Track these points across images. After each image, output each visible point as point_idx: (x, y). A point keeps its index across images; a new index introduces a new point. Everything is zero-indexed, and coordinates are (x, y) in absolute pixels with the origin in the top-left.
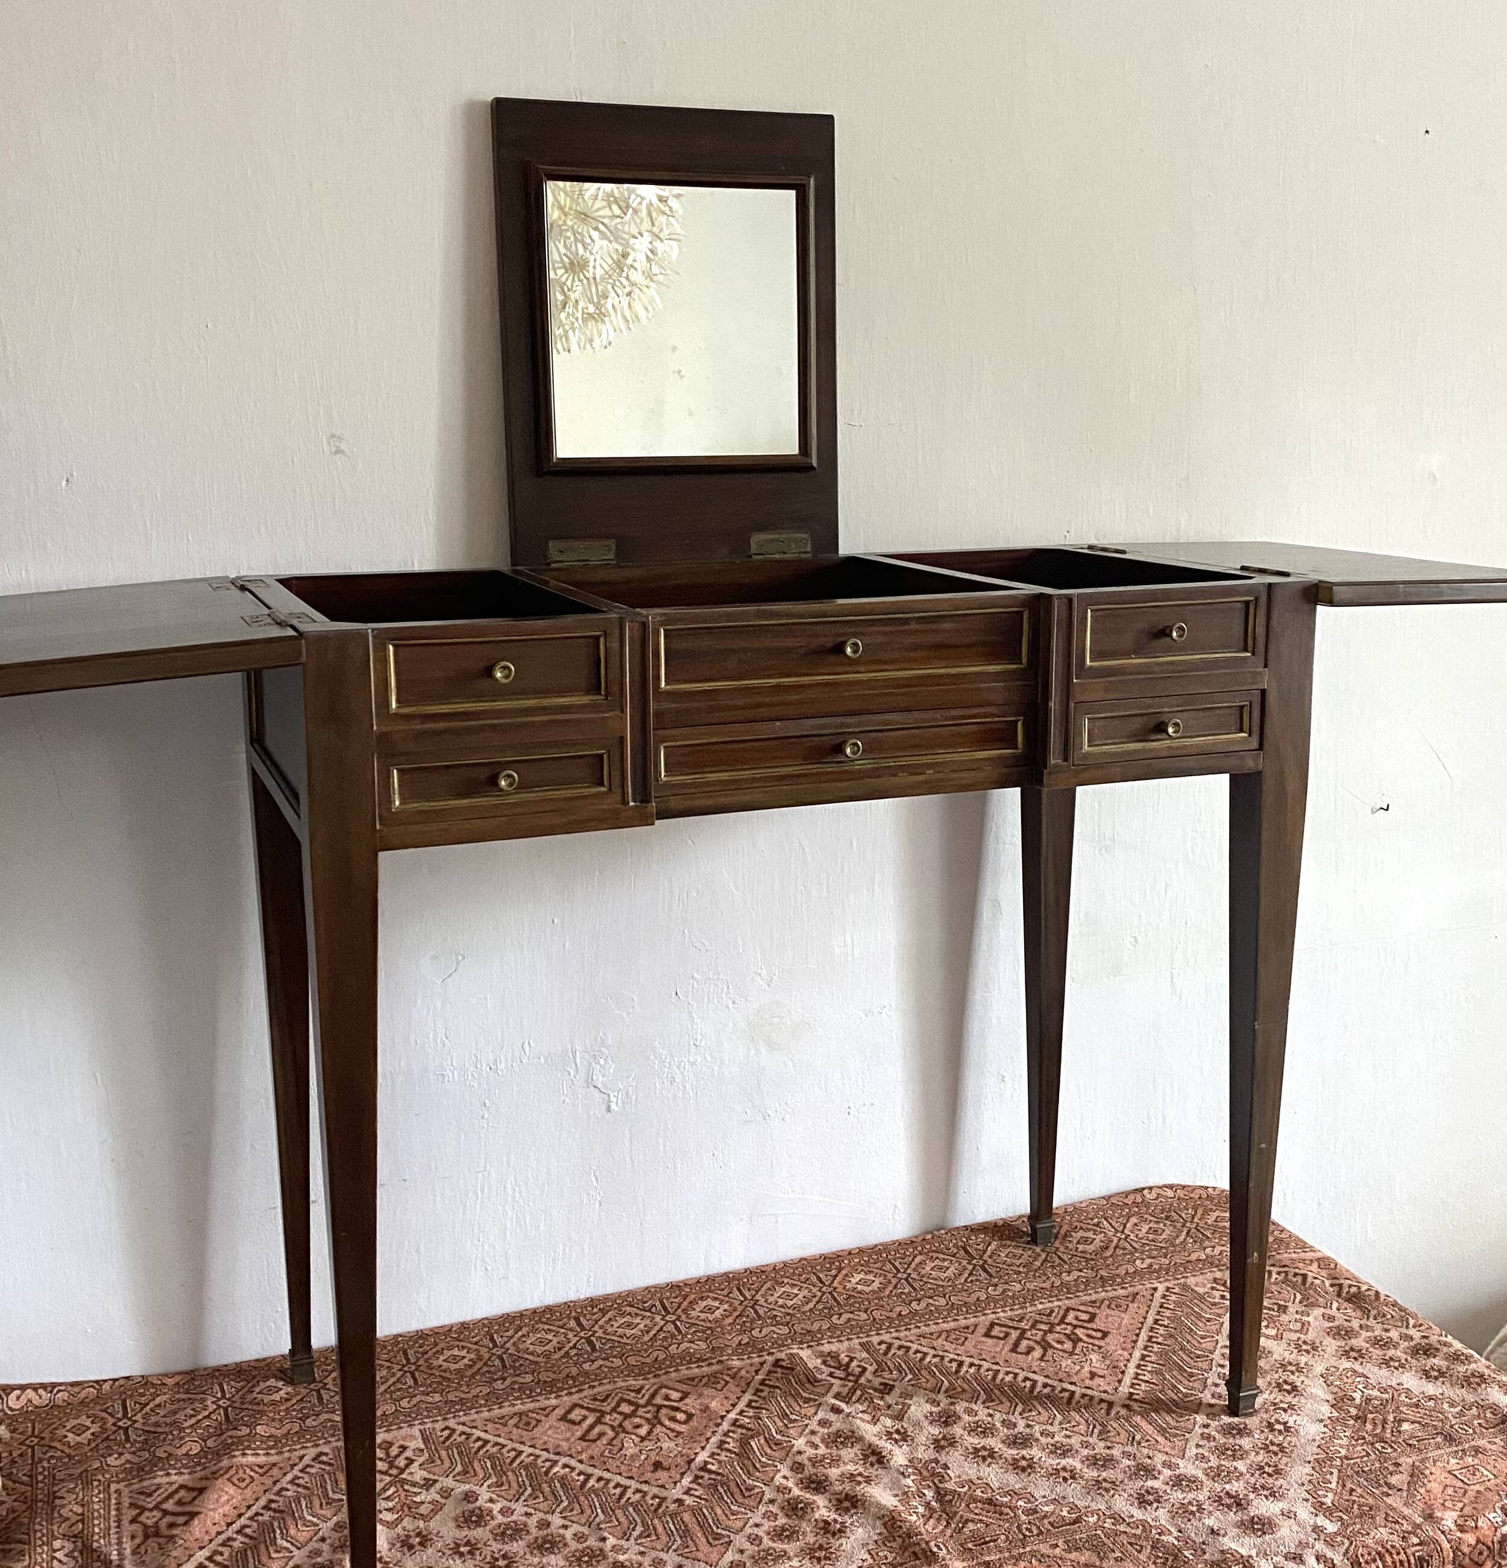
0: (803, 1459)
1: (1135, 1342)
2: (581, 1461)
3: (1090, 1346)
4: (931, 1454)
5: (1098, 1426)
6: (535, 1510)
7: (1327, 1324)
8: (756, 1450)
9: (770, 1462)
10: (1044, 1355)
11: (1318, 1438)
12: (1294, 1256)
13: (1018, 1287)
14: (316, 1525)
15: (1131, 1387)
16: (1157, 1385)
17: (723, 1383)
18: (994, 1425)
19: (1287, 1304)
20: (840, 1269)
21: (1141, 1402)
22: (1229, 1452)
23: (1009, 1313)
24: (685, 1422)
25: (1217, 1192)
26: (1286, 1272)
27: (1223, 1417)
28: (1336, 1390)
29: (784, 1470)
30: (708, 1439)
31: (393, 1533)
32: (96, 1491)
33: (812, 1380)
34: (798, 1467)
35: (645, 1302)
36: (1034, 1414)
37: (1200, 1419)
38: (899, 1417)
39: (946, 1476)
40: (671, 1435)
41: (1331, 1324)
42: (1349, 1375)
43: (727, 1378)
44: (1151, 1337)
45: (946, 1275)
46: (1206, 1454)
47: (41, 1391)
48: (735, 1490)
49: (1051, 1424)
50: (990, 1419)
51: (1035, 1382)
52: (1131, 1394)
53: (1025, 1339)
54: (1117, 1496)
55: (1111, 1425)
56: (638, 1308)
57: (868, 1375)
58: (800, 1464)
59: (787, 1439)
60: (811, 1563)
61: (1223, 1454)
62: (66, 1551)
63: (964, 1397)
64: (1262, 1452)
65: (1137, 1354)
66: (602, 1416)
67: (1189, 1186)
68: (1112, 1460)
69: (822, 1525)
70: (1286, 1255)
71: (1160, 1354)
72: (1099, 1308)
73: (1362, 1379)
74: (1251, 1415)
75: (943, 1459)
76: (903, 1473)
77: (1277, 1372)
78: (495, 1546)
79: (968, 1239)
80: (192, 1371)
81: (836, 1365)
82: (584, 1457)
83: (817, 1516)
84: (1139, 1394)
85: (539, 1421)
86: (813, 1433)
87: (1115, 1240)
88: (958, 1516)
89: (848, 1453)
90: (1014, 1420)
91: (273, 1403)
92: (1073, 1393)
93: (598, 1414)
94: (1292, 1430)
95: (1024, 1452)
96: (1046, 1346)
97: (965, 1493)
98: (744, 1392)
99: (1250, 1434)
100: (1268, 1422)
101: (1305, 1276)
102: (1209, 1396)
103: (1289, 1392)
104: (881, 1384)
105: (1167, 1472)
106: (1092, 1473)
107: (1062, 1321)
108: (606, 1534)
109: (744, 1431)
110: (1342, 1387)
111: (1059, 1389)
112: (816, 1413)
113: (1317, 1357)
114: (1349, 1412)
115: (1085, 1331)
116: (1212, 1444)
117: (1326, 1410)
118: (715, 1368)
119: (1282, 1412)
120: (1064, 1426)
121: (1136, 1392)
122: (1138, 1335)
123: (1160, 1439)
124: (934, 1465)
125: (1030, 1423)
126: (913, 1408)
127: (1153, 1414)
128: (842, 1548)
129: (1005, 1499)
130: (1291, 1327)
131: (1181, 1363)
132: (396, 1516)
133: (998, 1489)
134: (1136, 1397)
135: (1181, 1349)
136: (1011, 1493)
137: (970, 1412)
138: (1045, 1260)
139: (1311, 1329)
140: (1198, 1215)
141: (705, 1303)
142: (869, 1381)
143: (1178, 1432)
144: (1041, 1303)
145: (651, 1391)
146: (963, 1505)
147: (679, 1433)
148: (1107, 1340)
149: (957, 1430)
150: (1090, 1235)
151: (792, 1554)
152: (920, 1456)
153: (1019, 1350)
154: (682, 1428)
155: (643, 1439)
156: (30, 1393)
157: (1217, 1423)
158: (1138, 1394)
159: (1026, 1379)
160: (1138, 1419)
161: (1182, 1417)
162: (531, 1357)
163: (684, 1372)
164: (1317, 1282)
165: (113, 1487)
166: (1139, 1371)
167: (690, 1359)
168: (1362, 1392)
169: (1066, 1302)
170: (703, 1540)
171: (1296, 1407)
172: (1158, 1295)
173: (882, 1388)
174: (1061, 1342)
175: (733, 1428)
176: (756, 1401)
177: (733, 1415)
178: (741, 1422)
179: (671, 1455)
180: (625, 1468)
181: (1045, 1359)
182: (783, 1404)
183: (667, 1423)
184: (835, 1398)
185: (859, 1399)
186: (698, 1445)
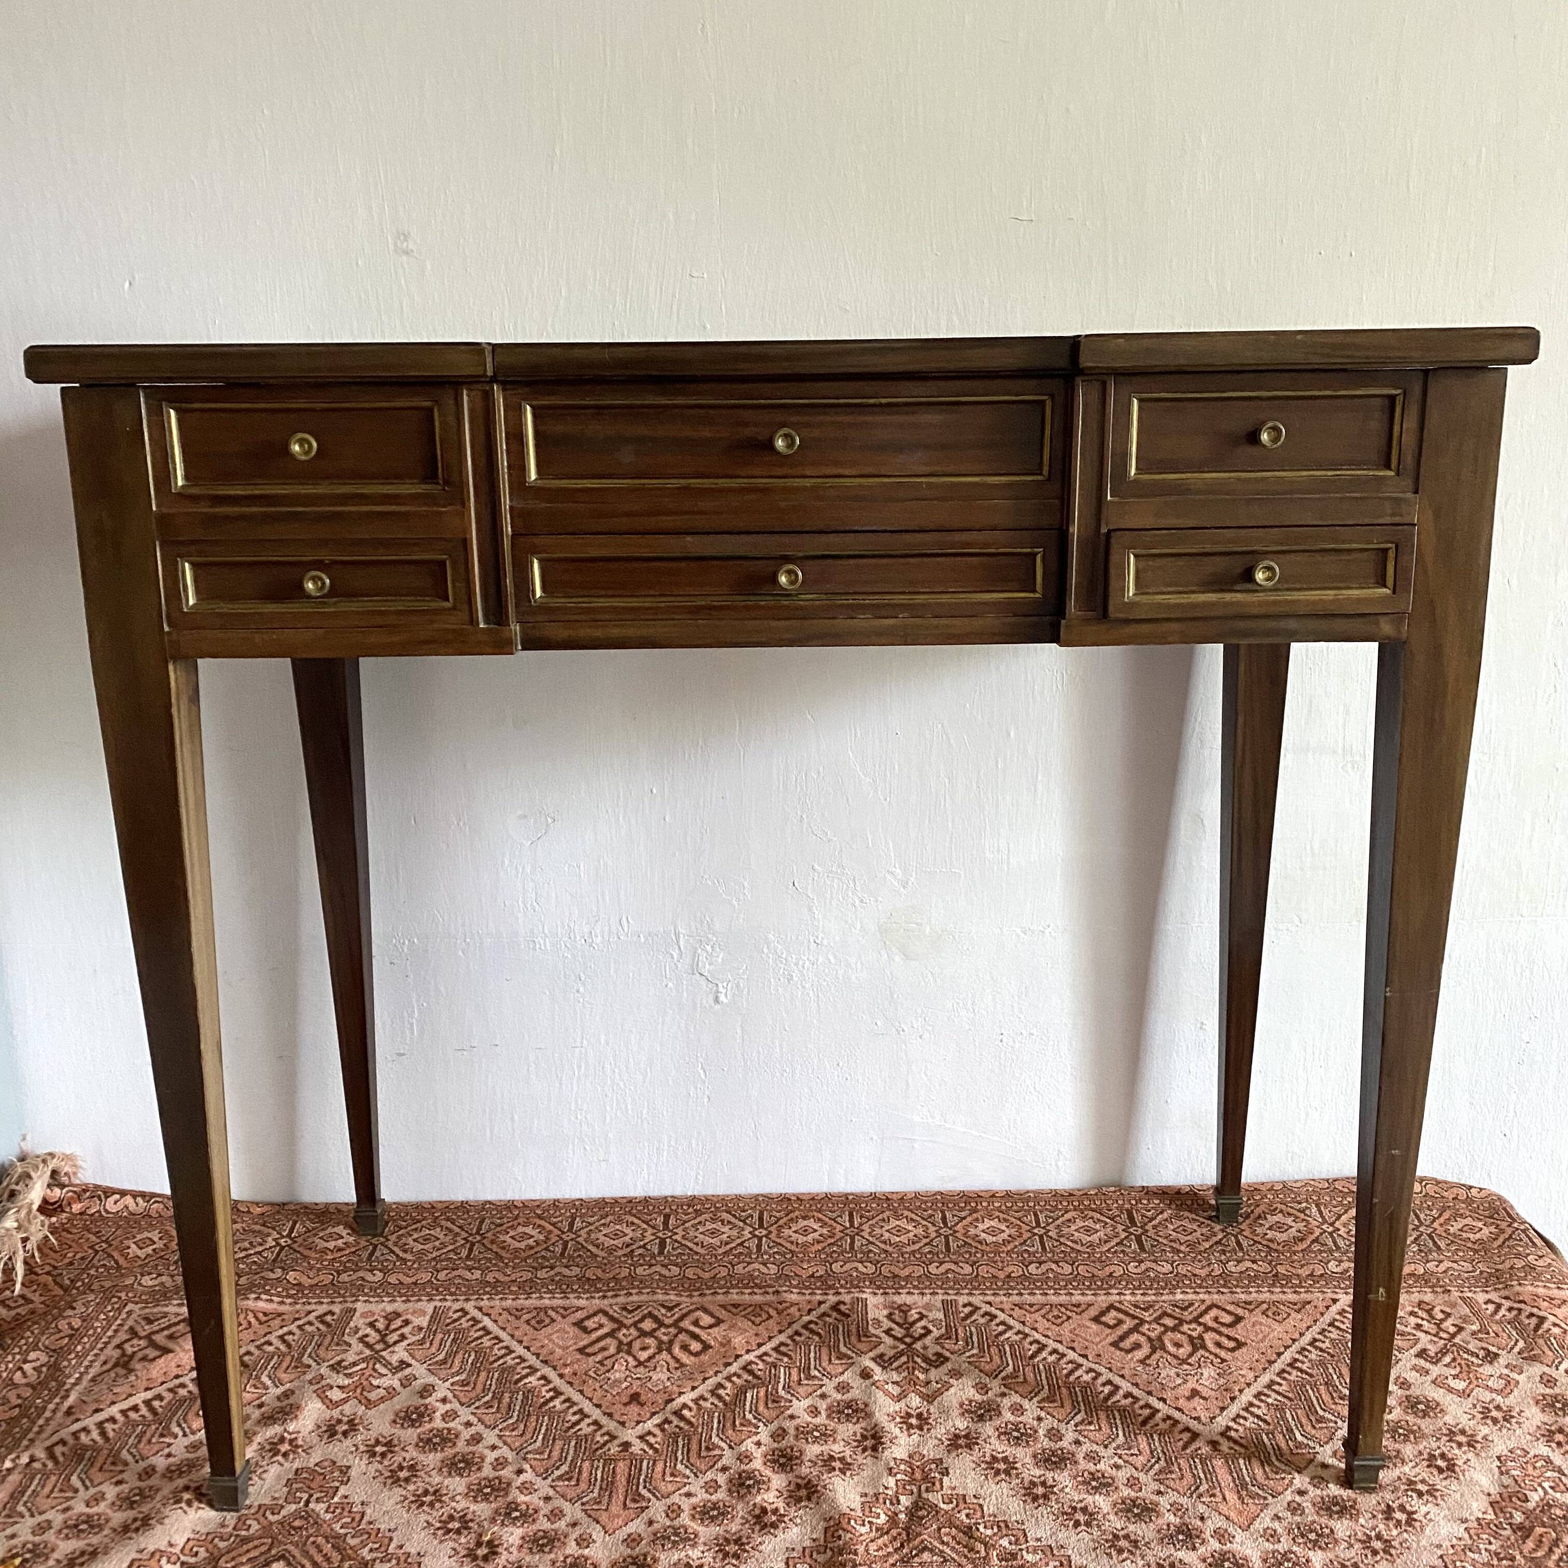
0: (790, 1425)
1: (1271, 1362)
2: (561, 1376)
3: (1211, 1357)
4: (939, 1453)
5: (1162, 1463)
6: (479, 1420)
7: (1543, 1390)
8: (748, 1404)
9: (754, 1421)
10: (1148, 1357)
11: (1446, 1544)
12: (1541, 1291)
13: (1167, 1268)
14: (267, 1388)
15: (1234, 1420)
16: (1269, 1424)
17: (765, 1316)
18: (1036, 1431)
19: (1500, 1352)
20: (975, 1210)
21: (1235, 1442)
22: (1313, 1536)
23: (1139, 1298)
24: (697, 1354)
25: (1483, 1194)
26: (1520, 1310)
27: (1331, 1485)
28: (1506, 1480)
29: (764, 1434)
30: (705, 1379)
31: (328, 1414)
32: (109, 1308)
33: (863, 1333)
34: (778, 1435)
35: (744, 1211)
36: (1092, 1428)
37: (1300, 1481)
38: (930, 1399)
39: (937, 1484)
40: (673, 1364)
41: (1548, 1391)
42: (1538, 1465)
43: (773, 1312)
44: (1296, 1360)
45: (1089, 1239)
46: (1280, 1531)
47: (139, 1200)
48: (694, 1446)
49: (1106, 1447)
50: (1035, 1423)
51: (1117, 1388)
52: (1229, 1428)
53: (1138, 1332)
54: (1129, 1562)
55: (1179, 1464)
56: (734, 1216)
57: (928, 1340)
58: (784, 1431)
59: (789, 1397)
60: (714, 1558)
61: (1303, 1536)
62: (38, 1364)
63: (1020, 1389)
64: (1358, 1546)
65: (1265, 1379)
66: (619, 1329)
67: (1446, 1182)
68: (1153, 1510)
69: (757, 1512)
70: (1530, 1288)
71: (1293, 1385)
72: (1251, 1311)
73: (1556, 1474)
74: (1370, 1490)
75: (949, 1461)
76: (890, 1469)
77: (1438, 1439)
78: (412, 1453)
79: (1139, 1201)
80: (284, 1204)
81: (901, 1321)
82: (567, 1371)
83: (758, 1499)
84: (1239, 1431)
85: (553, 1321)
86: (823, 1396)
87: (1317, 1232)
88: (919, 1539)
89: (848, 1430)
90: (1063, 1432)
91: (325, 1251)
92: (1158, 1411)
93: (616, 1326)
94: (1417, 1524)
95: (1049, 1475)
96: (1157, 1345)
97: (946, 1512)
98: (780, 1332)
99: (1354, 1517)
100: (1388, 1506)
101: (1542, 1320)
102: (1329, 1453)
103: (1440, 1470)
104: (938, 1355)
105: (1214, 1545)
106: (1116, 1523)
107: (1196, 1320)
108: (527, 1467)
109: (750, 1378)
110: (1519, 1479)
111: (1142, 1403)
112: (843, 1373)
113: (1504, 1431)
114: (1512, 1516)
115: (1218, 1337)
116: (1298, 1519)
117: (1478, 1507)
118: (769, 1298)
119: (1414, 1495)
120: (1119, 1452)
121: (1235, 1427)
122: (1279, 1355)
123: (1231, 1497)
124: (933, 1466)
125: (1082, 1439)
126: (952, 1390)
127: (1241, 1461)
128: (760, 1548)
129: (989, 1532)
130: (1490, 1384)
131: (1315, 1402)
132: (344, 1396)
133: (990, 1516)
134: (1233, 1434)
135: (1326, 1383)
136: (1002, 1525)
137: (1017, 1409)
138: (1218, 1243)
139: (1516, 1391)
140: (1442, 1220)
141: (806, 1223)
142: (925, 1348)
143: (1260, 1492)
144: (1183, 1292)
145: (684, 1311)
146: (935, 1526)
147: (683, 1365)
148: (1237, 1353)
149: (988, 1429)
150: (1289, 1221)
151: (702, 1540)
152: (925, 1452)
153: (1122, 1345)
154: (685, 1358)
155: (640, 1364)
156: (128, 1200)
157: (1318, 1492)
158: (1237, 1431)
159: (1109, 1382)
160: (1218, 1463)
161: (1277, 1473)
162: (594, 1249)
163: (734, 1296)
164: (1556, 1330)
165: (130, 1307)
166: (1256, 1402)
167: (750, 1282)
168: (1546, 1493)
169: (1216, 1296)
170: (621, 1498)
171: (1438, 1494)
172: (1334, 1309)
173: (934, 1358)
174: (1178, 1345)
175: (740, 1372)
176: (787, 1345)
177: (751, 1357)
178: (754, 1366)
179: (655, 1389)
180: (599, 1393)
181: (1148, 1362)
182: (812, 1355)
183: (676, 1350)
184: (873, 1359)
185: (900, 1366)
186: (690, 1384)
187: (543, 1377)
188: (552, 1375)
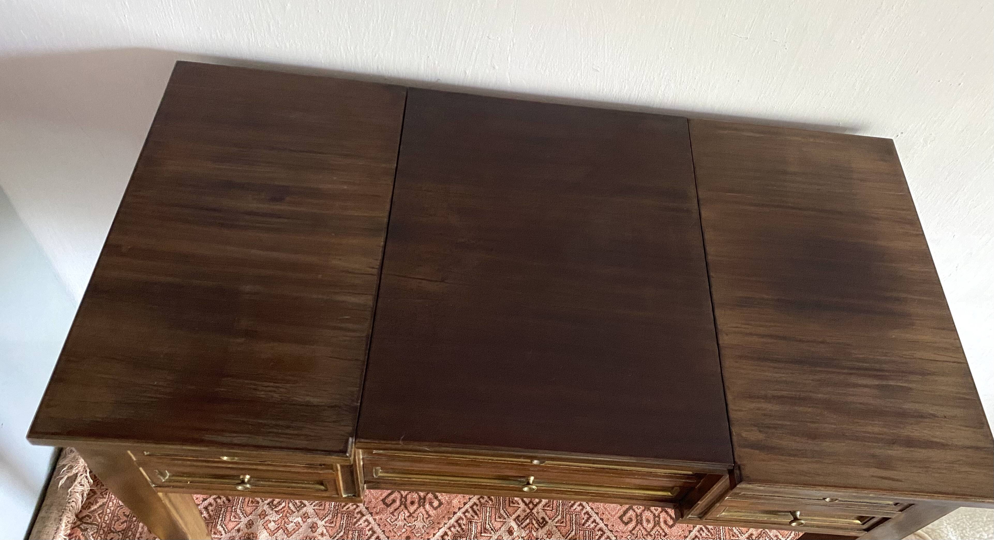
2: (375, 520)
3: (661, 531)
10: (634, 528)
14: (240, 518)
24: (435, 509)
30: (439, 529)
40: (426, 516)
53: (633, 508)
57: (540, 506)
82: (377, 517)
96: (639, 519)
104: (542, 518)
109: (459, 529)
112: (500, 529)
115: (666, 514)
122: (690, 532)
132: (277, 526)
147: (429, 516)
154: (432, 512)
155: (410, 515)
173: (541, 521)
174: (648, 521)
175: (455, 524)
176: (477, 505)
177: (460, 514)
178: (461, 522)
179: (417, 535)
180: (393, 534)
181: (633, 532)
182: (488, 514)
183: (427, 506)
184: (515, 520)
185: (526, 526)
186: (432, 532)
187: (367, 520)
188: (371, 519)
